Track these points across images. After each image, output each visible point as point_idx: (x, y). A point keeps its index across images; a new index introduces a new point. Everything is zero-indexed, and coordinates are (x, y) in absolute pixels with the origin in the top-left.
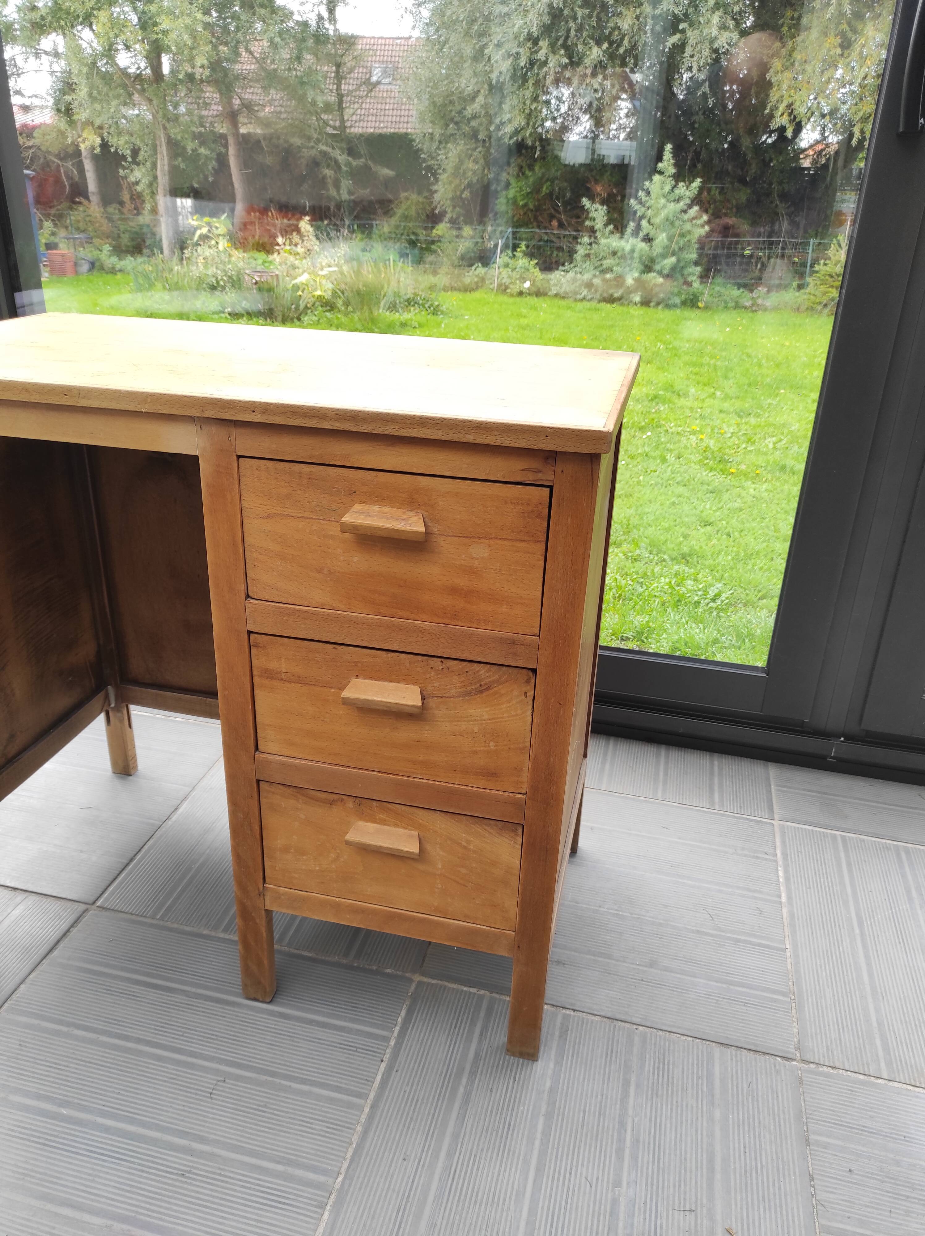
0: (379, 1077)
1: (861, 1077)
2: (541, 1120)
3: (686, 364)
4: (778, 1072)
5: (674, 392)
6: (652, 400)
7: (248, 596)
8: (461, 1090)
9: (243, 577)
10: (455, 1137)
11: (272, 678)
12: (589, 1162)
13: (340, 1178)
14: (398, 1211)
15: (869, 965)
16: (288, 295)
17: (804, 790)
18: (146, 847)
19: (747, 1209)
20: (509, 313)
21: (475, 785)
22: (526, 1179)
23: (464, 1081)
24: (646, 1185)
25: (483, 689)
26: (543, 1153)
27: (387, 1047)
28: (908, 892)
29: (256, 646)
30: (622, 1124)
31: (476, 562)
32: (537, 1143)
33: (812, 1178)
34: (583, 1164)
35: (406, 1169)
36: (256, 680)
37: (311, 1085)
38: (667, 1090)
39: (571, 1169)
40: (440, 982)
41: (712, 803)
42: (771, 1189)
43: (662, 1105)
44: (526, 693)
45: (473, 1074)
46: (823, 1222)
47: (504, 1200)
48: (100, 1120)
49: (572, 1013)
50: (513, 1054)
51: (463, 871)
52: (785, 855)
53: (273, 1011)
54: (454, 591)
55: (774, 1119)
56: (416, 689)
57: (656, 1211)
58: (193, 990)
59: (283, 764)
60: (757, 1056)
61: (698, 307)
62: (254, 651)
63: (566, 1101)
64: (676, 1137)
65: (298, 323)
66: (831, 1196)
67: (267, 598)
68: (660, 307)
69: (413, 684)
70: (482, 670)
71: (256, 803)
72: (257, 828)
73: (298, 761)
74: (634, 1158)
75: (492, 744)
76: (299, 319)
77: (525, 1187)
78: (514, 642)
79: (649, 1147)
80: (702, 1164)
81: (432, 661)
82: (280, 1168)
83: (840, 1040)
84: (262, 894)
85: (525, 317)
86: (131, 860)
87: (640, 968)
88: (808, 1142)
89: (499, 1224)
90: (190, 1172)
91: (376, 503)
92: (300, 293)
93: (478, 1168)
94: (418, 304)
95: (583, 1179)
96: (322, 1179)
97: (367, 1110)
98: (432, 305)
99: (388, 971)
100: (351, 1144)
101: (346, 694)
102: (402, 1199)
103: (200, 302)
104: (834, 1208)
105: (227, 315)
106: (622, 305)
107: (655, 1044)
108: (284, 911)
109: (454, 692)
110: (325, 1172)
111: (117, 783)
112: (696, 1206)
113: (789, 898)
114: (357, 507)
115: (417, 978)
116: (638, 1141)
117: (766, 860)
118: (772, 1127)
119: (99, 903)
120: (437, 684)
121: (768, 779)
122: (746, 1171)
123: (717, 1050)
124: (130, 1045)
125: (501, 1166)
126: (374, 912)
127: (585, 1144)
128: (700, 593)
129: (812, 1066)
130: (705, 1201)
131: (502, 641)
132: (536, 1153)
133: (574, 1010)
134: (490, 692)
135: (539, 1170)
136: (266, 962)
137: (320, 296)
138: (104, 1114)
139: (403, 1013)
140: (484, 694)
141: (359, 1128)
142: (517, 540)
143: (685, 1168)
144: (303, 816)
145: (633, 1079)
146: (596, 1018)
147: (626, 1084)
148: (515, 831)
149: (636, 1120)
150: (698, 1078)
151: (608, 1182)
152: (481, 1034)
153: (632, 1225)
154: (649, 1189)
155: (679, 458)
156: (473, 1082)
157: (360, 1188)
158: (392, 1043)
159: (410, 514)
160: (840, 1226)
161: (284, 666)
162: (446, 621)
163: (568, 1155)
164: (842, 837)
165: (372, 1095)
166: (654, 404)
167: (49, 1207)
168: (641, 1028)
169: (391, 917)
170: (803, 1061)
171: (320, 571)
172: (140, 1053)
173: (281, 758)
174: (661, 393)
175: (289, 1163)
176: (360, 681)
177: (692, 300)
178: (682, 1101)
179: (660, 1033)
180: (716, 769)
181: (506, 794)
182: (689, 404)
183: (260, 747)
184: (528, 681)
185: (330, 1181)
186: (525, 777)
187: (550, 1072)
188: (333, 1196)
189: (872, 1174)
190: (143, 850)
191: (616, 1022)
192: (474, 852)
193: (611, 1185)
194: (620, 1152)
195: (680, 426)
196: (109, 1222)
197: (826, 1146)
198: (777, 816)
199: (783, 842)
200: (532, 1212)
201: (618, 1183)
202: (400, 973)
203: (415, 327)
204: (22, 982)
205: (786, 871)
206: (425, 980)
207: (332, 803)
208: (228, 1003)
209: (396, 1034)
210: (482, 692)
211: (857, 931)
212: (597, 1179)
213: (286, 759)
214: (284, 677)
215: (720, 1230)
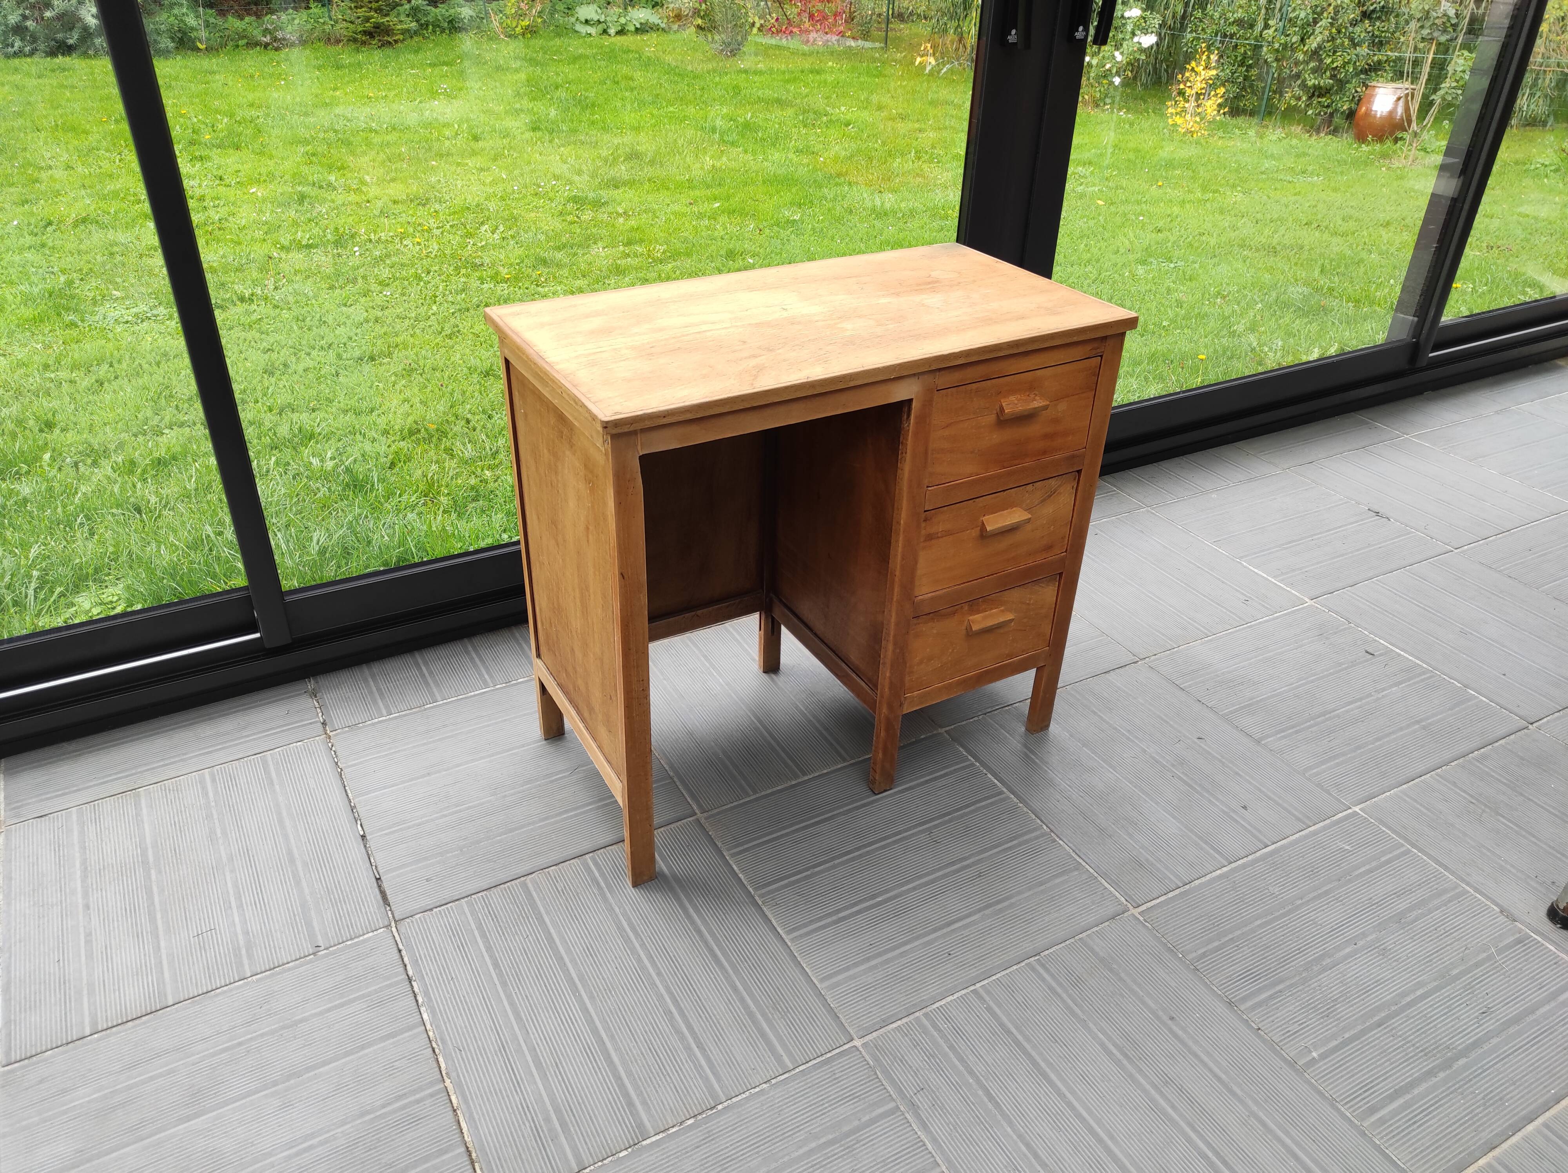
0: (996, 781)
1: (1169, 652)
2: (1086, 749)
4: (1140, 670)
7: (928, 486)
8: (1038, 761)
11: (931, 539)
12: (1124, 751)
13: (1044, 827)
19: (1195, 727)
21: (1040, 559)
22: (1112, 773)
23: (1036, 759)
24: (1153, 744)
25: (1051, 494)
26: (1104, 760)
27: (978, 767)
30: (1116, 729)
31: (1062, 413)
32: (1097, 758)
33: (1200, 701)
35: (1065, 804)
38: (1113, 705)
39: (1120, 757)
40: (956, 725)
42: (1193, 714)
43: (1116, 710)
44: (1072, 487)
46: (1222, 713)
48: (906, 888)
50: (1039, 733)
51: (1025, 620)
54: (1046, 436)
55: (1163, 689)
57: (1169, 750)
58: (843, 809)
59: (932, 598)
60: (1124, 668)
61: (199, 50)
62: (924, 524)
63: (1082, 735)
64: (1139, 719)
66: (1213, 702)
67: (938, 483)
69: (1016, 507)
70: (1053, 482)
71: (908, 637)
72: (906, 655)
73: (939, 592)
75: (1052, 527)
78: (1072, 457)
79: (1137, 731)
81: (1026, 487)
83: (1144, 641)
84: (902, 704)
88: (1183, 689)
89: (1128, 796)
90: (982, 872)
91: (1012, 395)
95: (1130, 757)
96: (1039, 833)
97: (1013, 796)
100: (1027, 812)
104: (1219, 706)
107: (1082, 690)
109: (1036, 503)
110: (1036, 829)
112: (1179, 739)
114: (1003, 401)
115: (942, 730)
116: (1129, 731)
118: (1166, 692)
119: (699, 811)
120: (1027, 501)
122: (1178, 714)
127: (1113, 745)
129: (1148, 659)
130: (1178, 734)
131: (1066, 459)
132: (1103, 763)
134: (1055, 494)
135: (1111, 766)
140: (1052, 497)
141: (1021, 805)
142: (1082, 393)
144: (935, 632)
145: (1094, 709)
147: (1095, 713)
148: (1056, 579)
149: (1119, 724)
150: (1116, 692)
151: (1140, 753)
154: (1156, 744)
157: (1057, 823)
158: (978, 764)
159: (1031, 396)
160: (1230, 710)
161: (940, 528)
162: (1039, 457)
163: (1114, 755)
165: (1005, 790)
170: (1142, 659)
171: (973, 452)
173: (930, 595)
175: (1017, 837)
176: (987, 518)
178: (1123, 705)
181: (1055, 556)
183: (916, 594)
184: (1074, 479)
185: (1043, 831)
186: (1066, 541)
188: (1053, 835)
189: (1215, 685)
192: (1032, 604)
196: (981, 913)
197: (1190, 686)
206: (947, 728)
207: (953, 612)
209: (974, 760)
213: (933, 594)
214: (939, 535)
215: (1196, 740)
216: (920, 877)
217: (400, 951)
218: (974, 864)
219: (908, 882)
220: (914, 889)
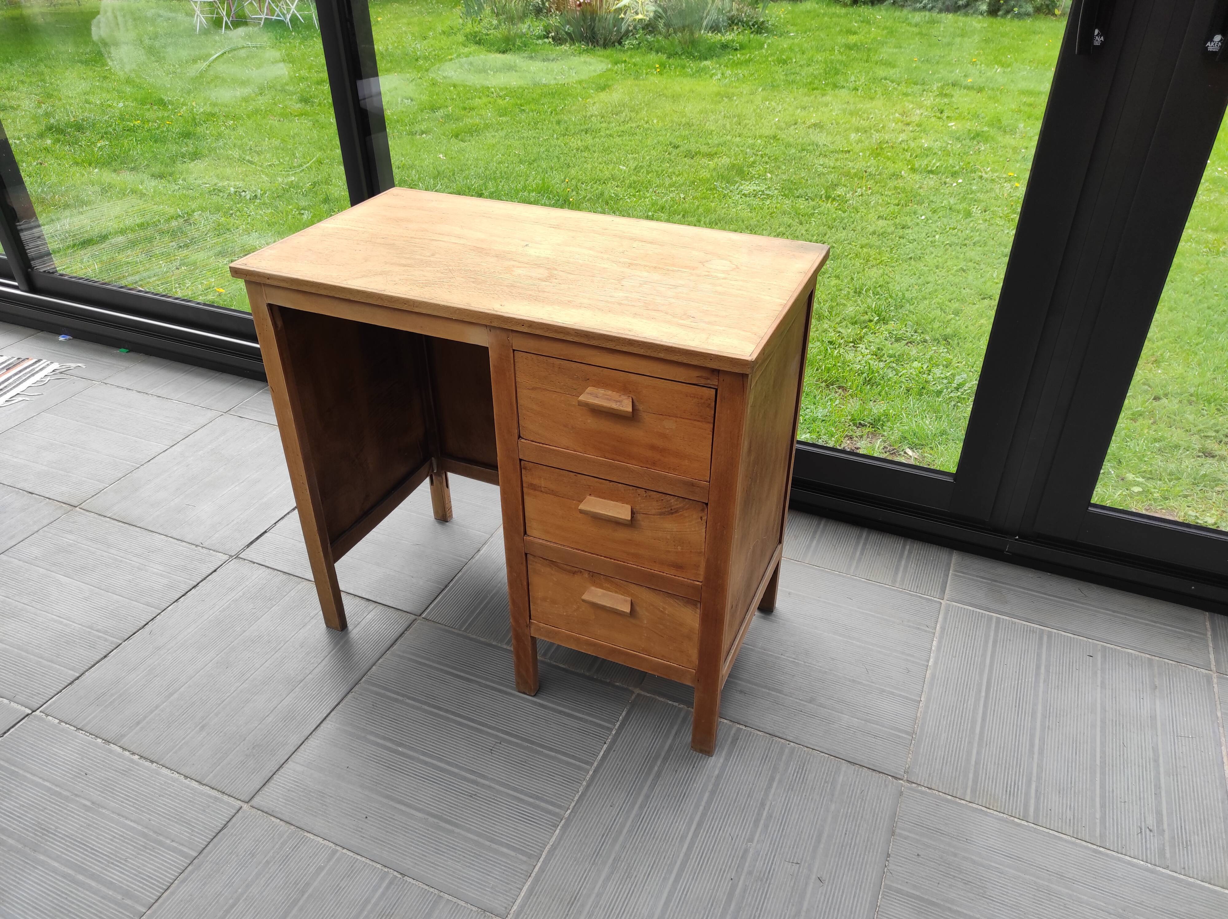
0: (602, 753)
1: (949, 797)
2: (707, 795)
3: (1023, 92)
4: (886, 786)
5: (1000, 128)
6: (974, 138)
7: (519, 437)
8: (656, 768)
9: (516, 425)
10: (647, 797)
11: (535, 490)
12: (734, 824)
13: (569, 812)
14: (603, 836)
15: (984, 719)
16: (610, 17)
17: (977, 576)
18: (456, 578)
19: (837, 867)
20: (838, 29)
21: (669, 573)
22: (689, 829)
23: (659, 763)
24: (771, 844)
25: (672, 512)
26: (704, 815)
27: (610, 735)
28: (1038, 667)
29: (525, 468)
30: (763, 805)
31: (668, 431)
32: (701, 808)
33: (888, 855)
34: (729, 825)
35: (611, 812)
36: (525, 490)
37: (556, 753)
38: (801, 787)
39: (721, 827)
40: (653, 696)
41: (894, 581)
42: (857, 859)
43: (794, 796)
44: (701, 518)
45: (665, 759)
46: (888, 882)
47: (673, 839)
48: (422, 757)
49: (744, 728)
50: (695, 750)
51: (661, 627)
52: (943, 629)
53: (535, 702)
54: (653, 447)
55: (873, 816)
56: (628, 508)
57: (773, 860)
58: (484, 682)
59: (541, 545)
60: (874, 773)
61: (1054, 14)
62: (523, 471)
63: (726, 785)
64: (799, 818)
65: (619, 47)
66: (899, 868)
67: (532, 439)
68: (1009, 16)
69: (627, 504)
70: (673, 500)
71: (525, 568)
72: (525, 583)
73: (552, 544)
74: (766, 826)
75: (679, 548)
76: (620, 43)
77: (688, 833)
78: (693, 485)
79: (778, 822)
80: (813, 836)
81: (639, 491)
82: (531, 800)
83: (942, 770)
84: (529, 626)
85: (855, 33)
86: (446, 587)
87: (802, 702)
88: (893, 833)
89: (667, 852)
90: (475, 795)
91: (602, 387)
92: (622, 15)
93: (659, 818)
94: (742, 22)
95: (728, 834)
96: (557, 810)
97: (591, 773)
98: (756, 23)
99: (617, 684)
100: (578, 792)
101: (582, 507)
102: (606, 829)
103: (526, 26)
104: (898, 876)
105: (551, 40)
106: (966, 14)
107: (800, 756)
108: (543, 638)
109: (653, 512)
110: (559, 807)
111: (438, 526)
112: (801, 862)
113: (936, 663)
114: (590, 389)
115: (637, 691)
116: (771, 817)
117: (926, 631)
118: (870, 821)
119: (424, 616)
120: (643, 505)
121: (949, 565)
122: (842, 846)
123: (845, 765)
124: (441, 713)
125: (674, 819)
126: (602, 646)
127: (734, 813)
128: (945, 381)
129: (914, 785)
130: (808, 858)
131: (686, 483)
132: (699, 814)
133: (746, 726)
134: (677, 514)
135: (699, 825)
136: (531, 670)
137: (641, 20)
138: (424, 754)
139: (624, 714)
140: (674, 515)
141: (584, 783)
142: (695, 420)
143: (800, 838)
144: (555, 579)
145: (778, 777)
146: (760, 733)
147: (772, 779)
148: (695, 605)
149: (773, 803)
150: (825, 782)
151: (744, 839)
152: (676, 734)
153: (754, 866)
154: (771, 846)
155: (985, 211)
156: (665, 764)
157: (581, 819)
158: (614, 732)
159: (623, 397)
160: (899, 887)
161: (543, 483)
162: (649, 466)
163: (720, 818)
164: (997, 618)
165: (595, 764)
166: (975, 142)
167: (391, 803)
168: (792, 744)
169: (613, 651)
170: (908, 781)
171: (566, 426)
172: (448, 719)
173: (541, 541)
174: (986, 129)
175: (537, 798)
176: (592, 498)
177: (1047, 6)
178: (809, 795)
179: (806, 749)
180: (906, 552)
181: (689, 581)
182: (1013, 142)
183: (527, 533)
184: (703, 510)
185: (562, 812)
186: (702, 571)
187: (719, 765)
188: (563, 821)
189: (934, 859)
190: (455, 580)
191: (774, 738)
192: (668, 615)
193: (746, 841)
194: (757, 822)
195: (997, 171)
196: (427, 817)
197: (906, 838)
198: (945, 598)
199: (945, 618)
200: (690, 849)
201: (751, 840)
202: (625, 686)
203: (736, 49)
204: (374, 664)
205: (940, 642)
206: (643, 693)
207: (574, 573)
208: (506, 693)
209: (616, 727)
210: (672, 513)
211: (983, 694)
212: (737, 836)
213: (544, 542)
214: (543, 489)
215: (814, 877)
216: (441, 760)
217: (215, 571)
218: (483, 786)
219: (431, 756)
220: (426, 763)
